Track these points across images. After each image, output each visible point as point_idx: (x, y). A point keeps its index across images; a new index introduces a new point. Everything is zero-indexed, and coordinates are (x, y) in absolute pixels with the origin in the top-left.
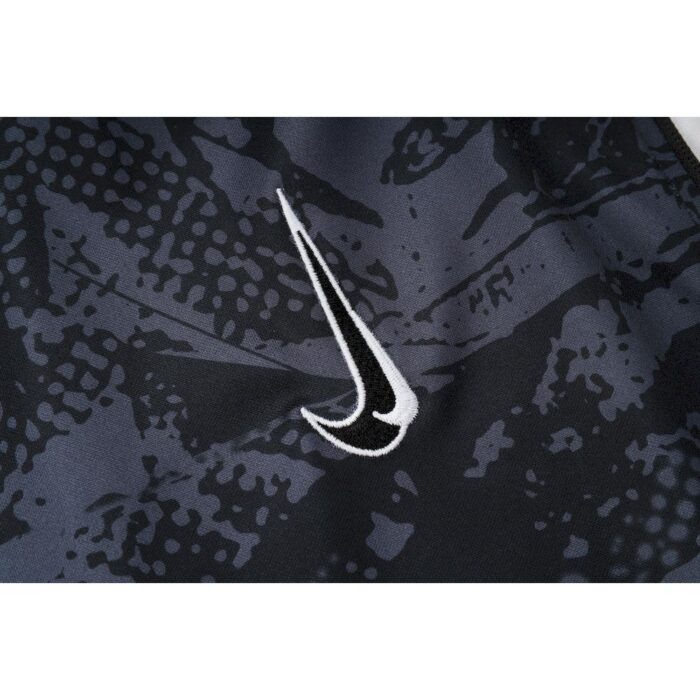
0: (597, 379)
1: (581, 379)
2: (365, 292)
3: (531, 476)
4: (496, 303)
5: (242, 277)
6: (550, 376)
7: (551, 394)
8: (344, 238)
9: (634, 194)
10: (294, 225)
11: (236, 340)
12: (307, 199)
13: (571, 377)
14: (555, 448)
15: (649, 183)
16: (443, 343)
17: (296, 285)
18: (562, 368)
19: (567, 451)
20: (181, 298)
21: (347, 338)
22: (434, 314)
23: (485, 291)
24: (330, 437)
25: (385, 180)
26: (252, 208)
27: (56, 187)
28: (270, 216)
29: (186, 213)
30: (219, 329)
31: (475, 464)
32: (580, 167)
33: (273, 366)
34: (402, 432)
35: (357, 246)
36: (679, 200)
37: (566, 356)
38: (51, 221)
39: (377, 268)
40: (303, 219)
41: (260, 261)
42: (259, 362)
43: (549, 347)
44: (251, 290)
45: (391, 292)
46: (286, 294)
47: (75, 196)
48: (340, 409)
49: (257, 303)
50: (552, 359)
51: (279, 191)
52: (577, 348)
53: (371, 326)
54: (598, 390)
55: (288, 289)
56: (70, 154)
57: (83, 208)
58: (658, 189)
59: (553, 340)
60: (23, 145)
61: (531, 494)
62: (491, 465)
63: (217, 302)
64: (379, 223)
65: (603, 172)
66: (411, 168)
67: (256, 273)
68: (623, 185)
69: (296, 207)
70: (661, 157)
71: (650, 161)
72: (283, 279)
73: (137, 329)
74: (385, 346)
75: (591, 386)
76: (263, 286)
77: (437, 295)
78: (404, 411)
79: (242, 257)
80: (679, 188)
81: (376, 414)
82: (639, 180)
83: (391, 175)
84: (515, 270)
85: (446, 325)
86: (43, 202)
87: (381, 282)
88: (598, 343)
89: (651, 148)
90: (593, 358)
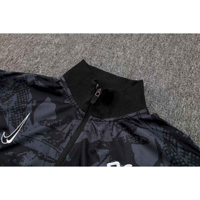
0: (24, 159)
1: (23, 158)
2: (23, 129)
3: (9, 160)
4: (29, 142)
5: (18, 116)
6: (22, 154)
7: (20, 155)
8: (28, 123)
9: (54, 149)
10: (27, 117)
11: (9, 120)
12: (30, 116)
13: (23, 156)
14: (13, 160)
15: (56, 150)
16: (19, 140)
17: (20, 122)
18: (24, 155)
19: (13, 162)
20: (12, 113)
21: (16, 131)
22: (23, 137)
23: (30, 140)
24: (2, 136)
25: (39, 122)
26: (26, 112)
27: (17, 95)
28: (26, 114)
29: (22, 106)
30: (10, 118)
31: (7, 153)
32: (54, 141)
33: (8, 126)
34: (6, 143)
35: (28, 125)
36: (56, 155)
37: (26, 154)
38: (13, 97)
39: (26, 128)
40: (28, 118)
41: (21, 117)
42: (8, 124)
43: (26, 152)
44: (17, 118)
45: (24, 131)
46: (18, 122)
47: (18, 97)
48: (6, 136)
49: (15, 120)
50: (24, 153)
51: (30, 113)
52: (27, 155)
53: (19, 132)
54: (23, 160)
55: (19, 122)
56: (22, 93)
57: (17, 98)
58: (56, 151)
59: (27, 152)
60: (19, 88)
61: (6, 162)
62: (8, 155)
63: (13, 116)
64: (33, 125)
65: (55, 144)
66: (42, 124)
67: (19, 117)
68: (54, 147)
69: (29, 116)
70: (61, 149)
71: (59, 148)
72: (20, 120)
73: (5, 111)
74: (17, 135)
75: (23, 159)
76: (18, 119)
77: (25, 135)
78: (9, 142)
79: (20, 115)
80: (58, 154)
81: (7, 139)
82: (56, 149)
83: (40, 122)
84: (34, 142)
85: (22, 139)
86: (15, 95)
87: (25, 129)
88: (29, 157)
89: (61, 147)
90: (27, 157)
